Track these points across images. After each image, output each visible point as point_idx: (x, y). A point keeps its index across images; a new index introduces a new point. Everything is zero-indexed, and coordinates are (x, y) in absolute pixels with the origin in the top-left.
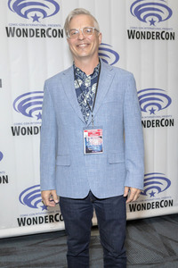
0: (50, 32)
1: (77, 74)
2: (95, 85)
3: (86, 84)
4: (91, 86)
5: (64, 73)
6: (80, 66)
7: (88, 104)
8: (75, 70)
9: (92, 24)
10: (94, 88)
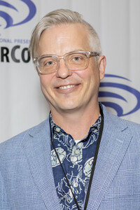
0: (18, 54)
1: (57, 138)
2: (91, 160)
3: (74, 160)
4: (83, 164)
5: (30, 134)
6: (61, 122)
7: (75, 201)
8: (53, 131)
9: (85, 42)
10: (88, 168)
